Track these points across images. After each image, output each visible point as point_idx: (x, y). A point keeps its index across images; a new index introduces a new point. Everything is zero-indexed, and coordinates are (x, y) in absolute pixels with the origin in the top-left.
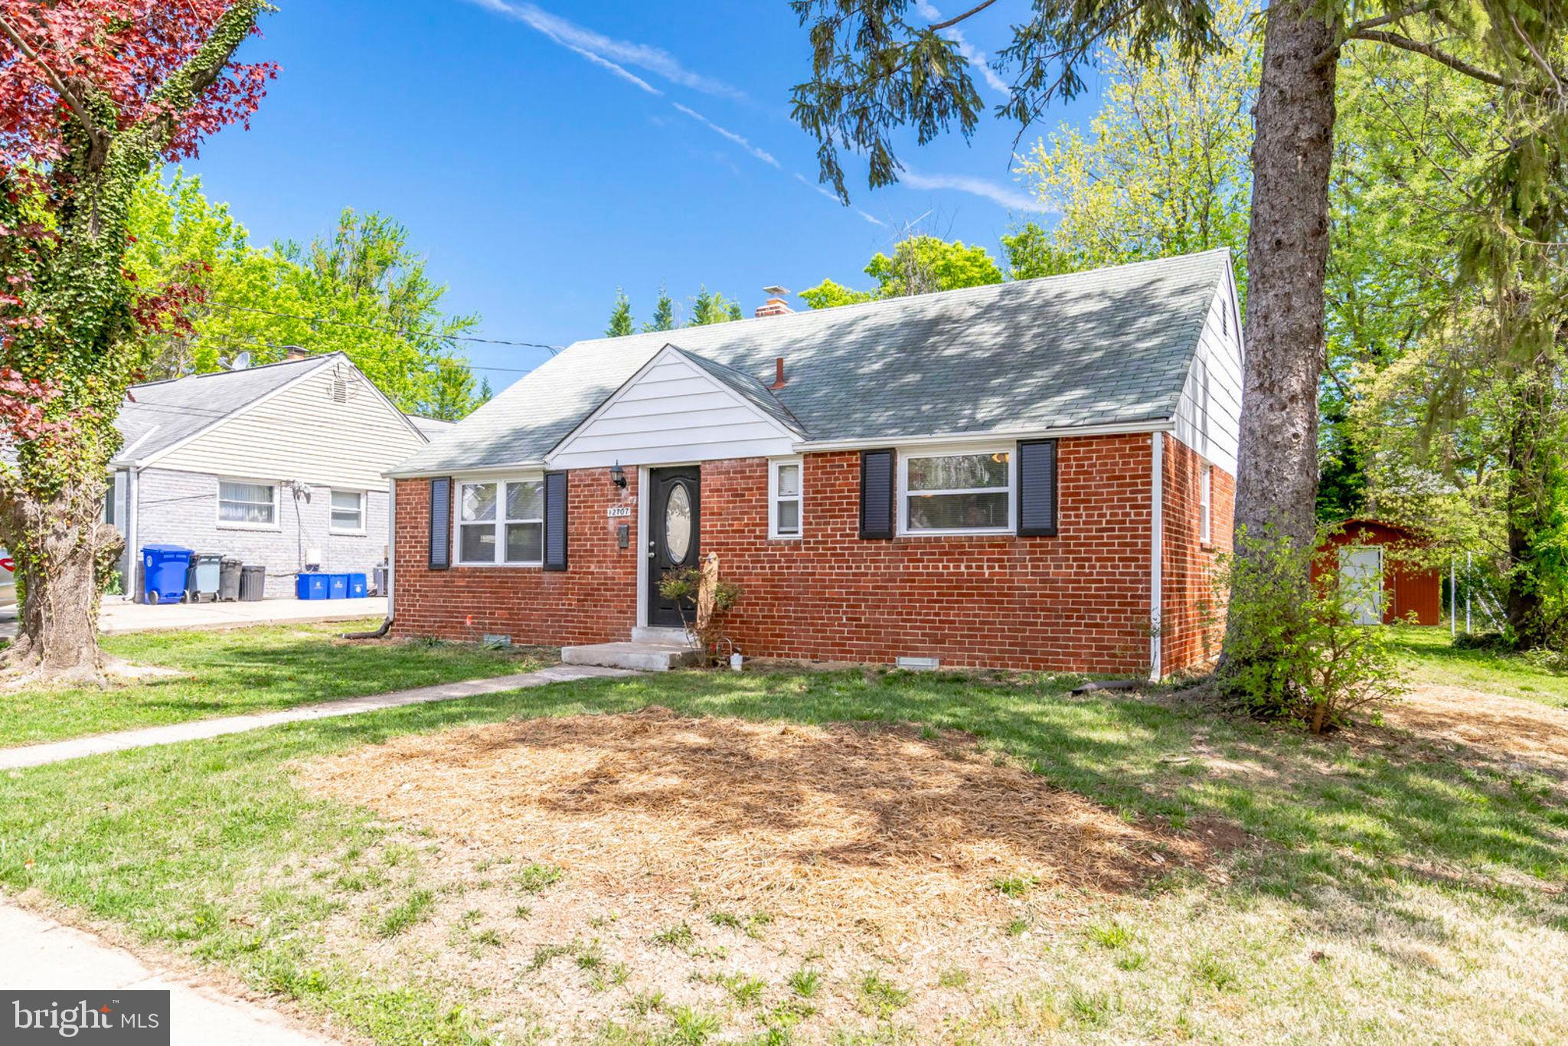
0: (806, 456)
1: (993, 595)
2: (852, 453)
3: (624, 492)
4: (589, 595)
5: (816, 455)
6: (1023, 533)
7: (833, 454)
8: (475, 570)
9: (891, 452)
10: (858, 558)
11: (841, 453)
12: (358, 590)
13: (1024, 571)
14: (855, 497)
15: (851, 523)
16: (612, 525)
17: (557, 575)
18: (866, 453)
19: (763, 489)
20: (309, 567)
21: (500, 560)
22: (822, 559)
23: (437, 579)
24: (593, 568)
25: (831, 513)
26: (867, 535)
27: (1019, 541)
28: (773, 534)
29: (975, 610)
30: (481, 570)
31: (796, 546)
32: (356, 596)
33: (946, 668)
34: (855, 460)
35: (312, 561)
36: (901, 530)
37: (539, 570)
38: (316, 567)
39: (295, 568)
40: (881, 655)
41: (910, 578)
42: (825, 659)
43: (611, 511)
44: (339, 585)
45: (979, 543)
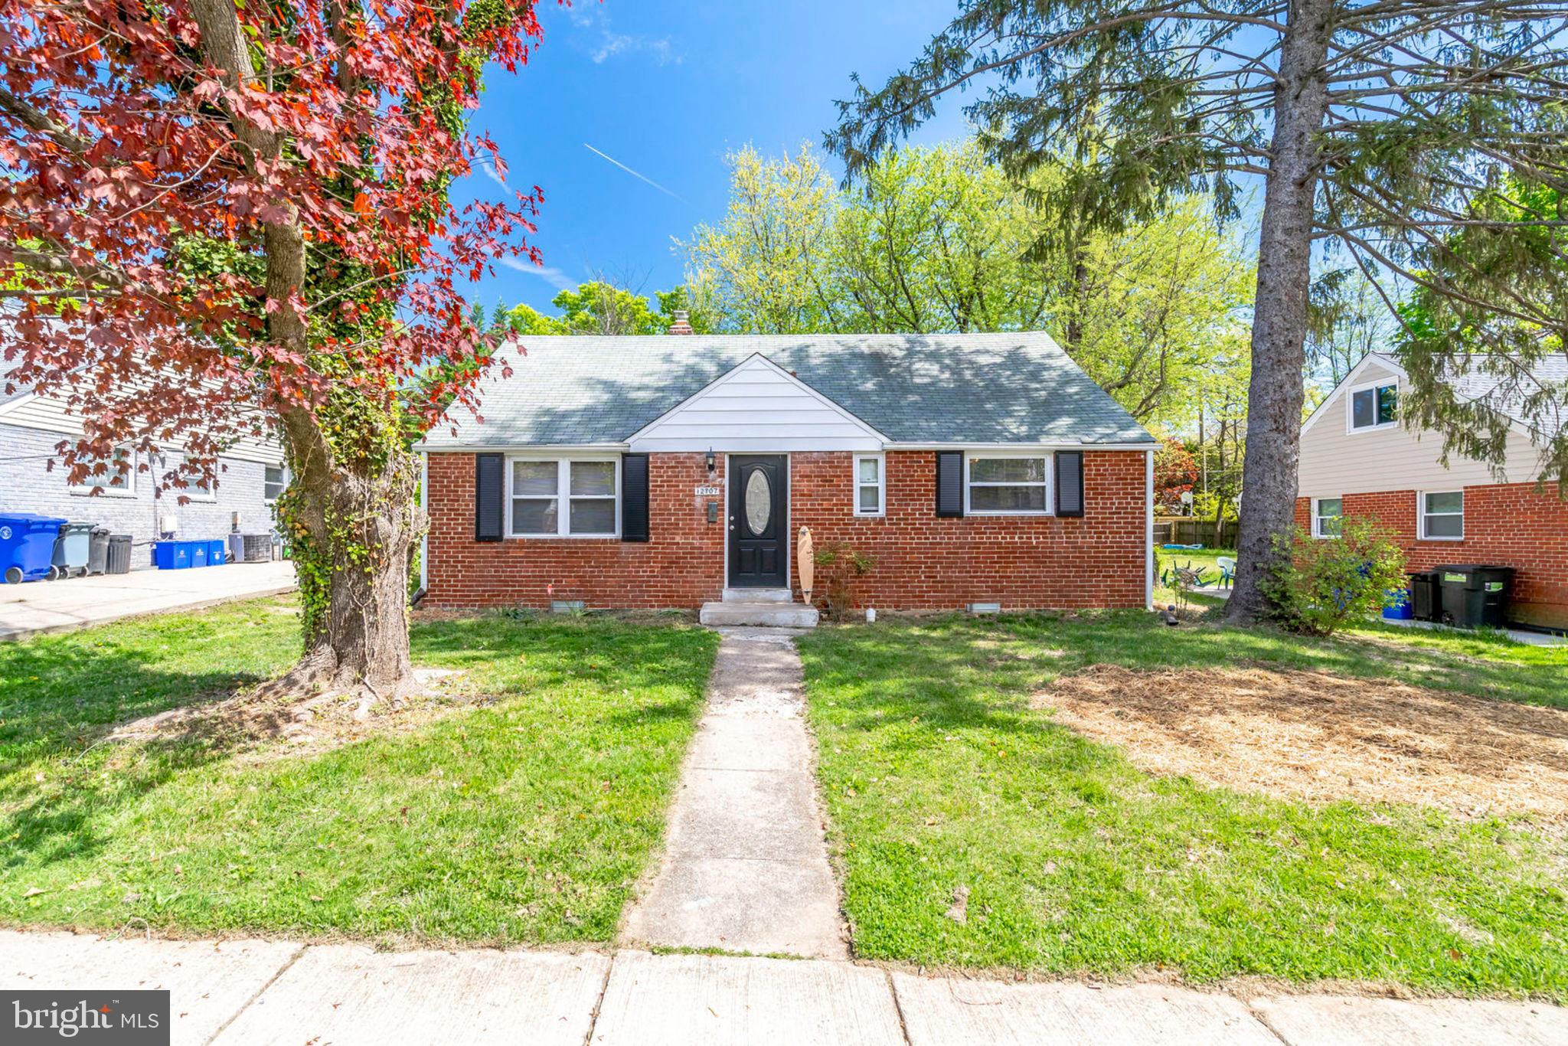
0: (888, 453)
1: (1037, 556)
2: (929, 452)
3: (712, 475)
4: (673, 563)
5: (897, 452)
6: (1060, 514)
7: (912, 452)
8: (537, 541)
9: (961, 453)
10: (934, 531)
11: (919, 452)
12: (217, 557)
13: (1061, 539)
14: (932, 486)
15: (929, 505)
16: (698, 502)
17: (636, 545)
18: (939, 454)
19: (849, 477)
20: (164, 535)
21: (564, 531)
22: (904, 532)
23: (486, 549)
24: (678, 539)
25: (911, 497)
26: (941, 514)
27: (1057, 520)
28: (857, 512)
29: (1027, 568)
30: (544, 541)
31: (881, 521)
32: (216, 563)
33: (1005, 610)
34: (931, 458)
35: (168, 529)
36: (967, 511)
37: (617, 541)
38: (171, 535)
39: (151, 536)
40: (953, 603)
41: (976, 546)
42: (908, 608)
43: (698, 491)
44: (200, 553)
45: (1029, 521)
